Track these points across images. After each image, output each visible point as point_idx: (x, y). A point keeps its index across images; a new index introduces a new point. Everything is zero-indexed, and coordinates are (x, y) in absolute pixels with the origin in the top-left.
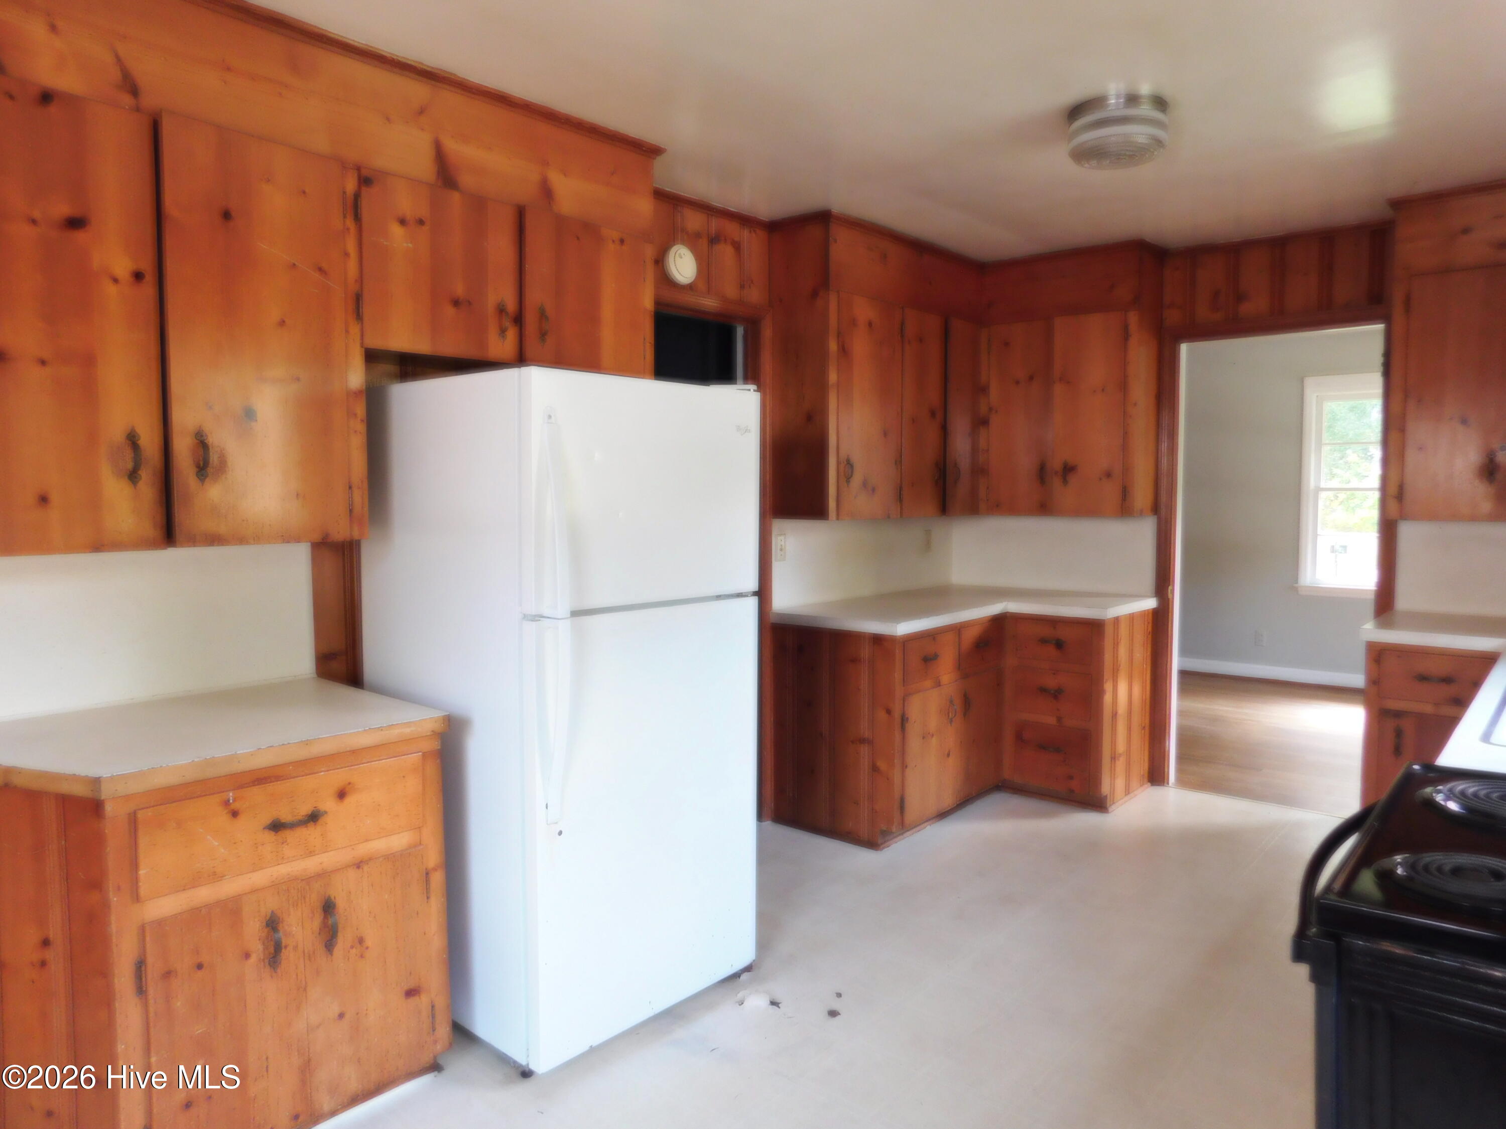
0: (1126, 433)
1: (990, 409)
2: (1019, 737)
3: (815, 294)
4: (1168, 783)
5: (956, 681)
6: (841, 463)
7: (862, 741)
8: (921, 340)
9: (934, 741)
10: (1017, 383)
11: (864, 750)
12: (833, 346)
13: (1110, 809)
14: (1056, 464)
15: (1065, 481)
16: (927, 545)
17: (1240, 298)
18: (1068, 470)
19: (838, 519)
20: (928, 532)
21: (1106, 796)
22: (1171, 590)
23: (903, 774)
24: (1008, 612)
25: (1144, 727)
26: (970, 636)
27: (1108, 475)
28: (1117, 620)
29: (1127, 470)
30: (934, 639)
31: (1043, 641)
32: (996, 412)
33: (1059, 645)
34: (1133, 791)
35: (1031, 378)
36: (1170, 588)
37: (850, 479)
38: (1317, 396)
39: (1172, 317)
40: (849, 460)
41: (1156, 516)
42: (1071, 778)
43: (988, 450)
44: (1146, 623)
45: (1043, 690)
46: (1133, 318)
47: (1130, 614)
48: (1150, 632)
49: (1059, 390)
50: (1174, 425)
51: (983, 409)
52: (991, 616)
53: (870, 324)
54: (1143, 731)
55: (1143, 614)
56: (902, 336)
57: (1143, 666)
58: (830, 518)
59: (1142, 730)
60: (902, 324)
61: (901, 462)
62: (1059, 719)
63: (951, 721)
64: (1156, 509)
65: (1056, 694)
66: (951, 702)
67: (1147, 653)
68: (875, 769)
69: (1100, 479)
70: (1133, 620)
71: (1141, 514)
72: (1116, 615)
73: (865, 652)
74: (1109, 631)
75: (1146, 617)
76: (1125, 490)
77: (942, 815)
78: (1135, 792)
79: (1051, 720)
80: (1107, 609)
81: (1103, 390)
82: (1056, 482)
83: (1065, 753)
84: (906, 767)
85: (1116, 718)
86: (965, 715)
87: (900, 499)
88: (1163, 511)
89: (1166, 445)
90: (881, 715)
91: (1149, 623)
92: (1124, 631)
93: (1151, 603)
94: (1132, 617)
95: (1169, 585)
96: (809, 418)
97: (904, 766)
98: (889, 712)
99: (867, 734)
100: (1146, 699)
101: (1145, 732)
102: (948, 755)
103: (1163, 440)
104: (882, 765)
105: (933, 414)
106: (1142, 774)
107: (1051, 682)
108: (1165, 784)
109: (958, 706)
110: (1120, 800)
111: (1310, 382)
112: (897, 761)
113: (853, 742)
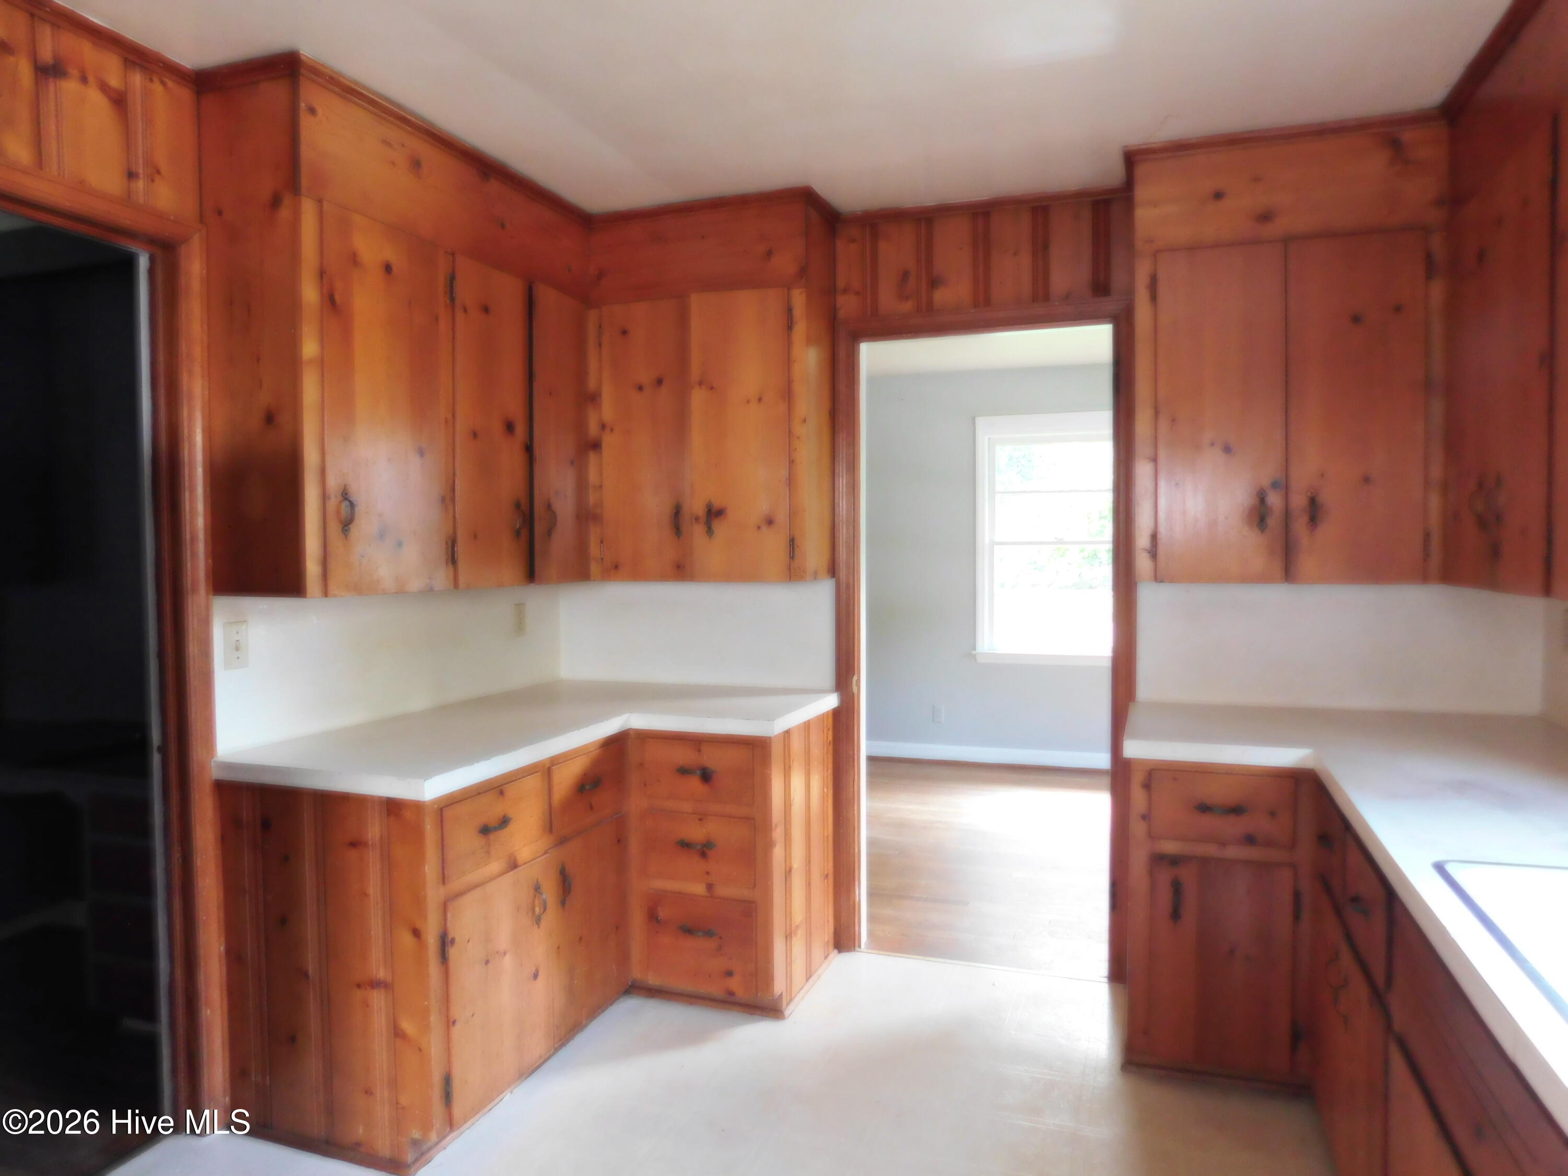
0: (793, 461)
1: (603, 427)
2: (652, 916)
3: (275, 202)
4: (860, 947)
5: (546, 853)
6: (329, 498)
7: (375, 984)
8: (486, 310)
9: (508, 962)
10: (640, 388)
11: (378, 999)
12: (310, 293)
13: (787, 1013)
14: (696, 506)
15: (710, 531)
16: (519, 627)
17: (934, 282)
18: (714, 514)
19: (326, 594)
20: (520, 607)
21: (781, 995)
22: (856, 682)
23: (448, 1034)
24: (630, 729)
25: (827, 875)
26: (566, 778)
27: (770, 522)
28: (787, 733)
29: (793, 514)
30: (502, 793)
31: (684, 771)
32: (612, 430)
33: (706, 776)
34: (815, 971)
35: (659, 382)
36: (855, 678)
37: (351, 526)
38: (989, 439)
39: (848, 305)
40: (346, 494)
41: (834, 580)
42: (729, 974)
43: (601, 487)
44: (826, 730)
45: (685, 845)
46: (799, 298)
47: (805, 722)
48: (830, 742)
49: (698, 398)
50: (854, 453)
51: (593, 428)
52: (604, 738)
53: (388, 268)
54: (826, 881)
55: (821, 718)
56: (452, 299)
57: (824, 791)
58: (308, 595)
59: (825, 879)
60: (452, 278)
61: (453, 500)
62: (710, 887)
63: (538, 920)
64: (833, 571)
65: (704, 850)
66: (537, 889)
67: (827, 771)
68: (397, 1033)
69: (759, 528)
70: (809, 729)
71: (815, 576)
72: (786, 728)
73: (374, 830)
74: (776, 751)
75: (825, 722)
76: (793, 543)
77: (526, 1072)
78: (819, 972)
79: (699, 889)
80: (774, 720)
81: (760, 400)
82: (698, 531)
83: (721, 938)
84: (454, 1022)
85: (790, 876)
86: (563, 903)
87: (452, 559)
88: (842, 572)
89: (844, 482)
90: (407, 939)
91: (828, 730)
92: (797, 745)
93: (831, 701)
94: (807, 725)
95: (854, 674)
96: (270, 418)
97: (449, 1023)
98: (416, 933)
99: (382, 974)
100: (828, 836)
101: (828, 881)
102: (536, 976)
103: (841, 474)
104: (408, 1026)
105: (509, 427)
106: (826, 940)
107: (696, 833)
108: (857, 949)
109: (550, 893)
110: (798, 992)
111: (980, 421)
112: (435, 1019)
113: (359, 986)
